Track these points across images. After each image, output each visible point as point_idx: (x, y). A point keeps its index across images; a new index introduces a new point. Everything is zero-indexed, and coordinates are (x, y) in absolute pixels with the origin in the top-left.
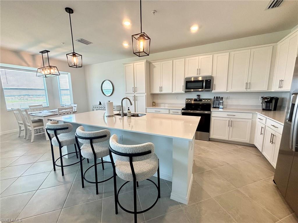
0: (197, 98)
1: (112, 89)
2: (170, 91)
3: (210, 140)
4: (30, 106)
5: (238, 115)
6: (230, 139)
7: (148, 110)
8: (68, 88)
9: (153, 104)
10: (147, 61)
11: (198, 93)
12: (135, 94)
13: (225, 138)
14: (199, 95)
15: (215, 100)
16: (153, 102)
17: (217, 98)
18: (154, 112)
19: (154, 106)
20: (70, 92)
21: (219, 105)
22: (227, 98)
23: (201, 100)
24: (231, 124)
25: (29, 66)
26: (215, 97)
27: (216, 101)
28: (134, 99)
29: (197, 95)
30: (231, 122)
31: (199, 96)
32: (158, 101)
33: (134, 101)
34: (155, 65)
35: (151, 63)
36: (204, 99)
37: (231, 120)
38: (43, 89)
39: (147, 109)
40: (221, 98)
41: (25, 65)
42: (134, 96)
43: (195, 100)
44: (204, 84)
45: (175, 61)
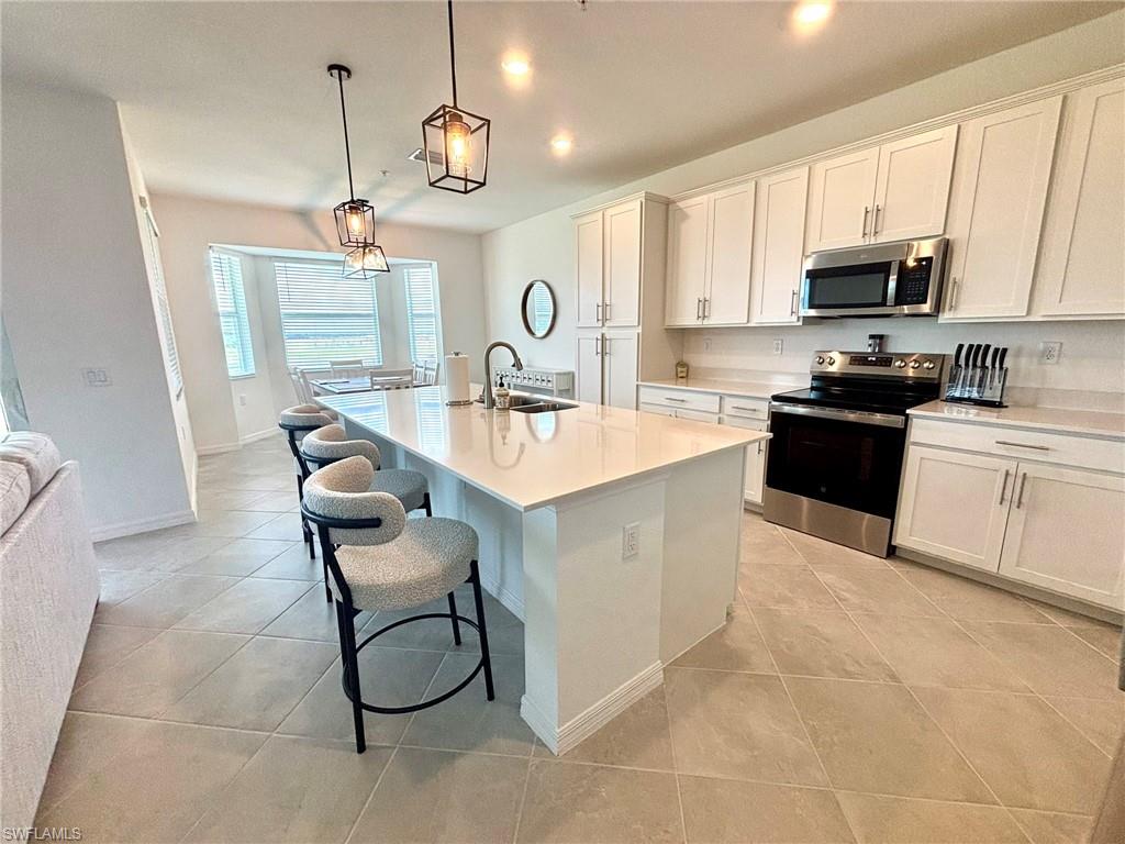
0: (869, 350)
1: (551, 313)
2: (738, 319)
3: (892, 552)
4: (333, 363)
5: (1069, 449)
6: (1010, 571)
7: (647, 395)
8: (433, 312)
9: (679, 369)
10: (650, 198)
11: (879, 327)
12: (604, 330)
13: (982, 558)
14: (881, 337)
15: (962, 361)
16: (681, 364)
17: (976, 353)
18: (666, 402)
19: (681, 380)
20: (435, 326)
21: (980, 386)
22: (1046, 354)
23: (886, 361)
24: (1017, 492)
25: (329, 250)
26: (961, 346)
27: (967, 365)
28: (599, 350)
29: (872, 337)
30: (1019, 481)
31: (879, 339)
32: (702, 359)
33: (600, 355)
34: (688, 211)
35: (674, 202)
36: (903, 357)
37: (1020, 474)
38: (368, 315)
39: (642, 390)
40: (997, 350)
41: (321, 246)
42: (600, 337)
43: (859, 359)
44: (892, 284)
45: (764, 182)
